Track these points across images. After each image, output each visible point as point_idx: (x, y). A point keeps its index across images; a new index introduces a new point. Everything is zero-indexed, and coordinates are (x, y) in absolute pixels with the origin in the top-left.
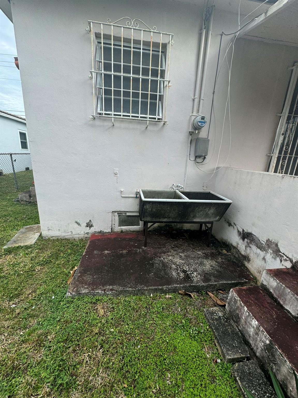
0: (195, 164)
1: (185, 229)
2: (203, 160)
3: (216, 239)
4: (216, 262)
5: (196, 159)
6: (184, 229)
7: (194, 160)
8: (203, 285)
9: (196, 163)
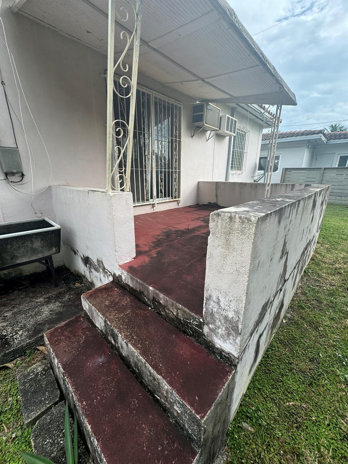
0: (8, 185)
1: (28, 274)
2: (21, 178)
3: (72, 273)
4: (60, 302)
5: (7, 178)
6: (24, 275)
7: (5, 179)
8: (29, 342)
9: (10, 183)
